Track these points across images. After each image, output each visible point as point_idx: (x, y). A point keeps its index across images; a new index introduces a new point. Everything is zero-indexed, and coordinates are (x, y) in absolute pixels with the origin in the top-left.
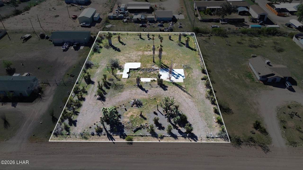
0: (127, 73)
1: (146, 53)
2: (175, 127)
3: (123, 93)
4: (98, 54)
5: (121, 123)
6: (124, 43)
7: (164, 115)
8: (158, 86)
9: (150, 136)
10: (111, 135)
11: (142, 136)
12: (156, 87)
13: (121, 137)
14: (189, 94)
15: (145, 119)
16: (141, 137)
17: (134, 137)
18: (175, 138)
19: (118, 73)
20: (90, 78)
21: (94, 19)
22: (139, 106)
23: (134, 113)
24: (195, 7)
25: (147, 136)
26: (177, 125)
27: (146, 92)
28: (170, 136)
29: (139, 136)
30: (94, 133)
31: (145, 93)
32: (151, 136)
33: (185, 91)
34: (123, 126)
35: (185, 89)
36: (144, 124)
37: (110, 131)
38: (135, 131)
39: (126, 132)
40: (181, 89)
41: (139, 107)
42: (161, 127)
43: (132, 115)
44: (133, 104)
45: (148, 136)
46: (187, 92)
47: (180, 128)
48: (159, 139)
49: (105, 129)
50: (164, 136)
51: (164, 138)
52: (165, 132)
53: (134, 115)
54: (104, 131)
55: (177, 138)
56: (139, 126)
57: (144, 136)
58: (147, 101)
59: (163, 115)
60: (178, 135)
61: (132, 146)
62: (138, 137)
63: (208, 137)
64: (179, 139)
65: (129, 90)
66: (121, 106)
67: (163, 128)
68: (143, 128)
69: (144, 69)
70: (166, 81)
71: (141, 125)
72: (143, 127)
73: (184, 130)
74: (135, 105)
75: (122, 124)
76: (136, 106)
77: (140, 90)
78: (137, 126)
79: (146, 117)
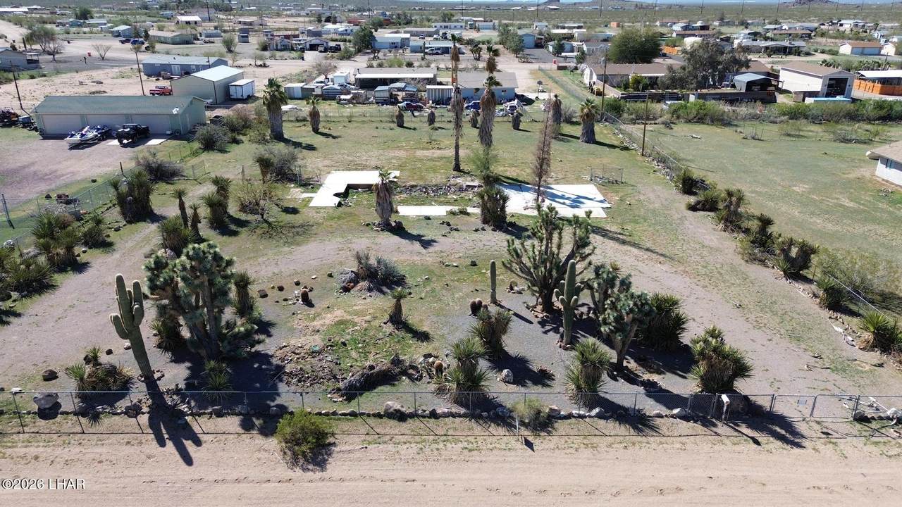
0: (337, 195)
1: (420, 153)
2: (619, 371)
3: (303, 248)
4: (219, 154)
5: (265, 358)
6: (334, 135)
7: (535, 320)
8: (486, 226)
9: (453, 415)
10: (183, 414)
11: (400, 416)
12: (477, 230)
13: (247, 426)
14: (648, 250)
15: (424, 337)
16: (393, 423)
17: (345, 425)
18: (635, 428)
19: (295, 194)
21: (232, 90)
22: (385, 289)
23: (357, 313)
25: (434, 415)
26: (632, 364)
27: (426, 244)
28: (599, 416)
29: (379, 416)
30: (58, 405)
31: (417, 245)
32: (465, 416)
33: (624, 242)
34: (280, 368)
35: (620, 236)
36: (415, 353)
37: (177, 391)
38: (351, 393)
39: (288, 396)
40: (603, 236)
41: (384, 293)
42: (522, 372)
43: (341, 322)
44: (356, 279)
45: (446, 415)
47: (655, 378)
48: (526, 433)
49: (150, 381)
50: (554, 417)
51: (561, 426)
52: (558, 397)
53: (356, 319)
54: (138, 393)
55: (654, 428)
56: (383, 363)
57: (413, 416)
58: (431, 272)
59: (530, 322)
60: (651, 407)
61: (319, 475)
62: (372, 421)
63: (862, 419)
64: (664, 430)
65: (340, 240)
66: (281, 289)
67: (543, 378)
68: (410, 377)
69: (413, 186)
70: (522, 215)
71: (396, 362)
72: (404, 373)
73: (687, 386)
74: (364, 284)
75: (275, 361)
76: (370, 290)
77: (395, 239)
78: (368, 364)
79: (425, 329)
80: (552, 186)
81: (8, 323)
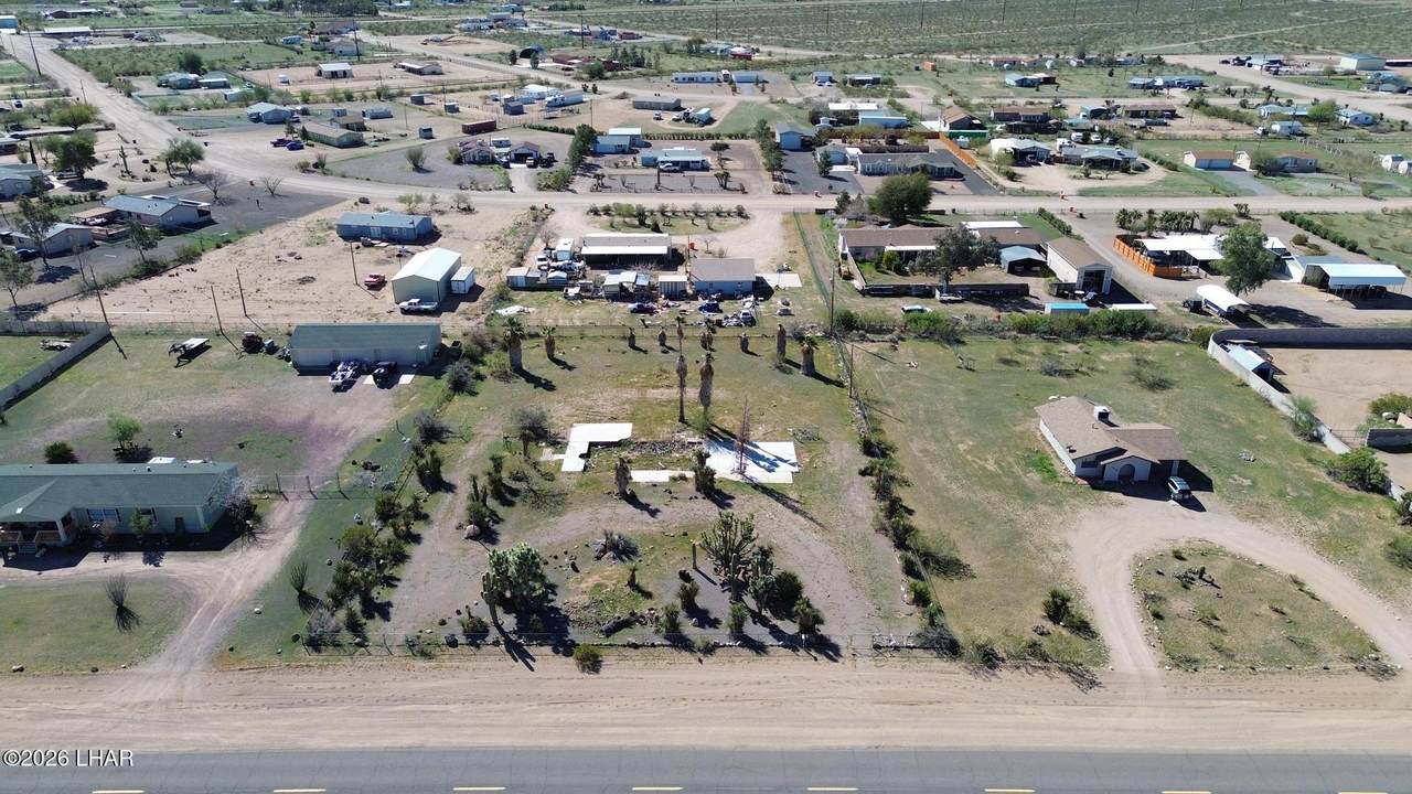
0: (581, 456)
1: (653, 394)
2: (758, 618)
3: (565, 518)
4: (470, 398)
5: (556, 610)
6: (570, 363)
7: (718, 582)
8: (698, 494)
9: (664, 646)
10: (520, 644)
11: (636, 646)
12: (691, 498)
13: (556, 651)
14: (812, 519)
15: (648, 595)
16: (632, 649)
17: (606, 651)
18: (757, 652)
19: (547, 455)
20: (439, 472)
21: (454, 285)
22: (624, 557)
23: (607, 578)
24: (844, 249)
25: (653, 645)
26: (766, 613)
27: (653, 513)
28: (739, 646)
29: (624, 646)
30: (456, 641)
31: (646, 515)
32: (669, 646)
33: (796, 511)
34: (566, 617)
35: (796, 505)
36: (643, 608)
37: (515, 632)
38: (609, 632)
39: (574, 633)
40: (783, 504)
41: (623, 561)
42: (704, 619)
43: (598, 585)
44: (604, 552)
45: (659, 646)
46: (804, 514)
47: (779, 623)
48: (700, 655)
49: (499, 627)
50: (716, 646)
51: (719, 651)
52: (721, 635)
53: (608, 583)
54: (494, 633)
55: (766, 653)
56: (625, 616)
57: (642, 646)
58: (654, 541)
59: (715, 584)
60: (769, 640)
61: (596, 676)
62: (621, 649)
63: (877, 647)
64: (772, 653)
65: (590, 510)
66: (556, 557)
67: (715, 623)
68: (640, 623)
69: (643, 443)
70: (728, 480)
71: (633, 614)
72: (637, 620)
73: (790, 627)
74: (610, 554)
75: (563, 612)
76: (614, 558)
77: (630, 508)
78: (617, 615)
79: (650, 590)
80: (758, 444)
81: (396, 586)
